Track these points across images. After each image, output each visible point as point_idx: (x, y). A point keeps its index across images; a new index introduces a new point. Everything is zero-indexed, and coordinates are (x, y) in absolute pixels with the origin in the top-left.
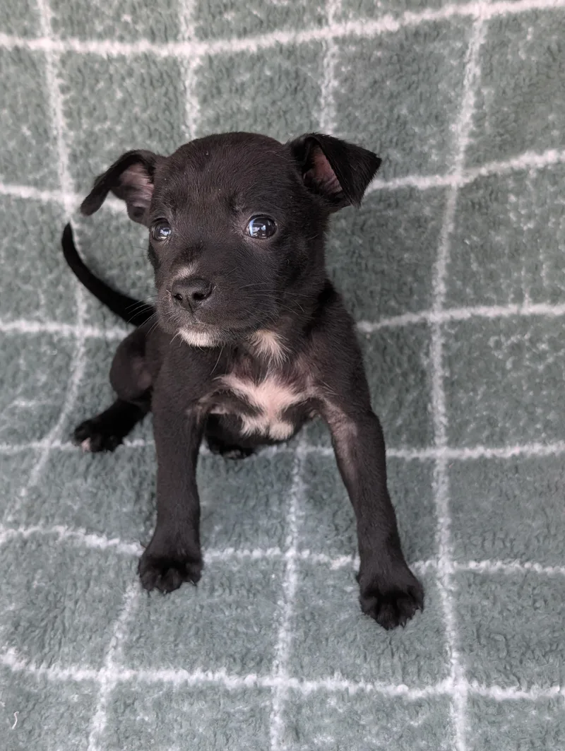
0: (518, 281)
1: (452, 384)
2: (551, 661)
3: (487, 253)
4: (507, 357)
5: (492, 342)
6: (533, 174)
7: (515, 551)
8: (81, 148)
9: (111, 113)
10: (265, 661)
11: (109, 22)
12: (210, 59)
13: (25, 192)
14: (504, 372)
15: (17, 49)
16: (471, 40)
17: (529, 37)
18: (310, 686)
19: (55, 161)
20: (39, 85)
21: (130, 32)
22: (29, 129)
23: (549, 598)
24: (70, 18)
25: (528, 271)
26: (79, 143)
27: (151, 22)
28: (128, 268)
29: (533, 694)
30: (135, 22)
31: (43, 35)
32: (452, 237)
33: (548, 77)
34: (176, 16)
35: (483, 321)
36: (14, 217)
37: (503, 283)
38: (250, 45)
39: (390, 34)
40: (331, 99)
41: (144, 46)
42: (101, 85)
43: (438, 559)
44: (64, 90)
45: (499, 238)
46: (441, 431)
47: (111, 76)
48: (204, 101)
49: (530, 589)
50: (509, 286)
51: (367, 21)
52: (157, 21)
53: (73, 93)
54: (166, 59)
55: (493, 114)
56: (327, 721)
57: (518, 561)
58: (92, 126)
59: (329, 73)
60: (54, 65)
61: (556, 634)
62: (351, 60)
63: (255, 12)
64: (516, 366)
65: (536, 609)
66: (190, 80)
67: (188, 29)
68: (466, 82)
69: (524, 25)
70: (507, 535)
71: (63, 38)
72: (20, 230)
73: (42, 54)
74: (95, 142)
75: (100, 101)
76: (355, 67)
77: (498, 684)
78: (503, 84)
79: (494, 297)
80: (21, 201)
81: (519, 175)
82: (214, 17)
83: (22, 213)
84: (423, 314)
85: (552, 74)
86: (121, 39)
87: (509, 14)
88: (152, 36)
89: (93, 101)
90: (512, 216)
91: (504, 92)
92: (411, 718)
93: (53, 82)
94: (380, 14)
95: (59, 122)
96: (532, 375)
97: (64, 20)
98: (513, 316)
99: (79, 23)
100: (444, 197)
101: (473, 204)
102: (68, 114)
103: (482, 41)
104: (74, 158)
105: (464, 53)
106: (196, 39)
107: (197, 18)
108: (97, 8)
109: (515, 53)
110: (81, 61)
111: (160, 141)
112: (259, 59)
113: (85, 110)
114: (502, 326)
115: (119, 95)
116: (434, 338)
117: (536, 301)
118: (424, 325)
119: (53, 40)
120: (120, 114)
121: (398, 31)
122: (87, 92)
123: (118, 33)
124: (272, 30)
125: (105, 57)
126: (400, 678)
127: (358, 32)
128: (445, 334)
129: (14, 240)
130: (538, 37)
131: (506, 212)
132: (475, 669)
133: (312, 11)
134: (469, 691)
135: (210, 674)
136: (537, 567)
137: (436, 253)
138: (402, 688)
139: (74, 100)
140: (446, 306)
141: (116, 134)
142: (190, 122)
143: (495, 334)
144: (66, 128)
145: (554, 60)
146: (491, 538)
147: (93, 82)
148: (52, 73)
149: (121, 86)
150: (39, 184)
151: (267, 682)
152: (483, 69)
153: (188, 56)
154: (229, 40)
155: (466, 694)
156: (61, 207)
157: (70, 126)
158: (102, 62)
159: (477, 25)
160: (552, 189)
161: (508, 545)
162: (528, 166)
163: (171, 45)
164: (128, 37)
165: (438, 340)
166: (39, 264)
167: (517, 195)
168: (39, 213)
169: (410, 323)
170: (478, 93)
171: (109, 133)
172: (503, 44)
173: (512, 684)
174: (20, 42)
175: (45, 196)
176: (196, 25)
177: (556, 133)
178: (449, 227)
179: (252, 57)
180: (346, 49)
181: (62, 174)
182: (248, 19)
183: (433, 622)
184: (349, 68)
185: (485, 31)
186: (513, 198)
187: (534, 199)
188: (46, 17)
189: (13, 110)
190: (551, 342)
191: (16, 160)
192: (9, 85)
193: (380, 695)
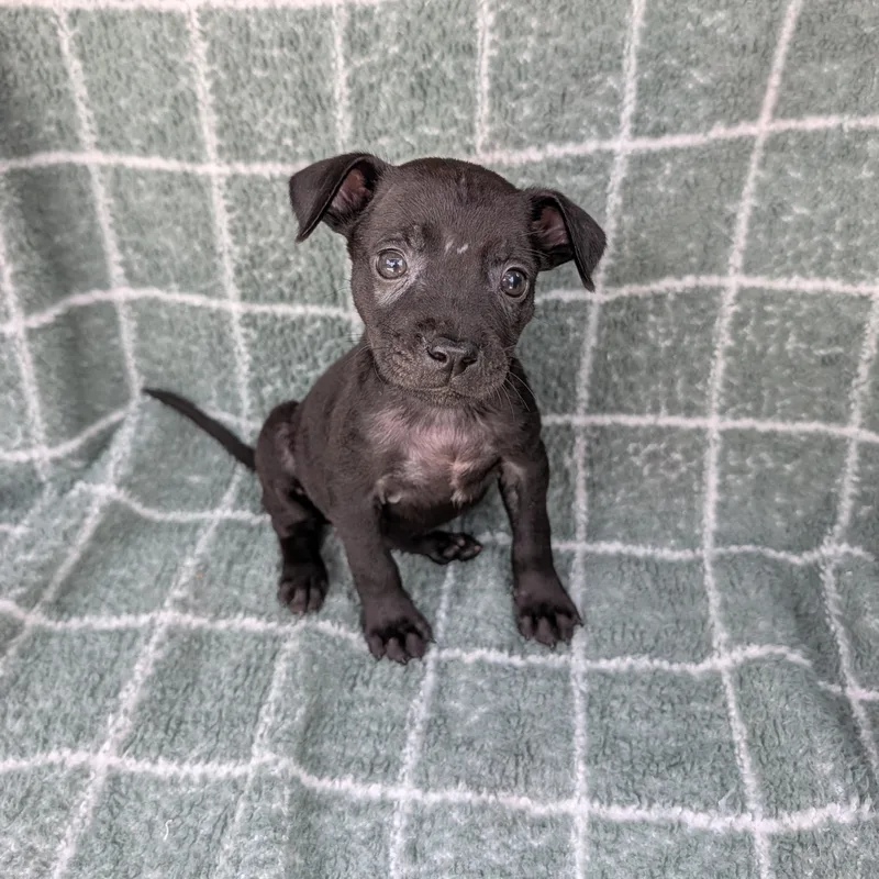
0: (656, 394)
1: (594, 485)
2: (674, 775)
3: (628, 366)
4: (644, 463)
5: (631, 447)
6: (671, 297)
7: (645, 644)
8: (247, 262)
9: (276, 228)
10: (392, 768)
11: (271, 146)
13: (197, 300)
14: (641, 478)
15: (186, 174)
16: (613, 173)
17: (667, 172)
18: (434, 798)
19: (222, 274)
20: (205, 206)
21: (291, 155)
22: (200, 244)
23: (676, 700)
24: (235, 145)
25: (665, 384)
26: (244, 257)
27: (311, 145)
28: (290, 363)
29: (654, 814)
30: (295, 145)
31: (209, 160)
32: (594, 350)
33: (687, 209)
34: (334, 141)
35: (622, 429)
36: (187, 323)
37: (642, 394)
39: (534, 164)
42: (266, 202)
43: (572, 654)
44: (230, 209)
45: (639, 353)
46: (582, 528)
47: (274, 195)
49: (658, 690)
50: (647, 397)
51: (513, 151)
52: (316, 144)
53: (239, 212)
55: (632, 240)
56: (447, 835)
57: (647, 656)
58: (257, 240)
60: (220, 188)
61: (680, 744)
63: (407, 139)
64: (653, 473)
65: (663, 712)
68: (608, 210)
69: (662, 160)
70: (637, 625)
71: (229, 162)
72: (194, 333)
73: (208, 178)
74: (261, 254)
75: (265, 217)
77: (618, 802)
78: (641, 213)
79: (632, 406)
80: (193, 309)
81: (659, 298)
83: (195, 319)
84: (567, 417)
85: (691, 206)
86: (283, 161)
87: (649, 151)
89: (257, 217)
90: (651, 334)
91: (643, 221)
92: (533, 837)
93: (219, 203)
94: (525, 146)
95: (224, 240)
96: (665, 483)
97: (228, 146)
98: (651, 426)
99: (244, 148)
100: (585, 310)
101: (616, 323)
102: (233, 232)
103: (624, 175)
104: (238, 271)
105: (606, 184)
108: (260, 134)
109: (654, 186)
110: (245, 184)
111: (321, 250)
113: (249, 226)
114: (640, 434)
116: (578, 440)
117: (671, 413)
118: (568, 427)
119: (219, 165)
120: (283, 227)
121: (541, 163)
122: (252, 210)
123: (280, 155)
125: (268, 177)
126: (523, 789)
128: (588, 438)
129: (189, 342)
130: (676, 172)
131: (645, 330)
132: (598, 786)
133: (461, 140)
134: (589, 812)
135: (337, 782)
136: (665, 665)
137: (579, 363)
138: (524, 801)
139: (240, 219)
140: (588, 412)
141: (280, 246)
143: (634, 441)
144: (231, 244)
145: (692, 193)
147: (256, 200)
148: (218, 195)
150: (208, 293)
151: (392, 793)
152: (624, 199)
155: (586, 816)
156: (229, 315)
157: (236, 242)
158: (266, 183)
159: (619, 159)
160: (688, 311)
161: (638, 637)
162: (667, 289)
164: (289, 159)
165: (581, 443)
166: (210, 364)
167: (657, 315)
168: (209, 320)
169: (554, 424)
170: (619, 220)
171: (273, 246)
172: (643, 178)
173: (633, 801)
174: (188, 167)
175: (214, 304)
177: (694, 260)
178: (591, 341)
181: (228, 286)
182: (401, 146)
183: (562, 722)
185: (626, 166)
186: (652, 318)
187: (672, 319)
188: (211, 144)
189: (186, 229)
190: (685, 452)
191: (190, 272)
192: (181, 205)
193: (502, 806)
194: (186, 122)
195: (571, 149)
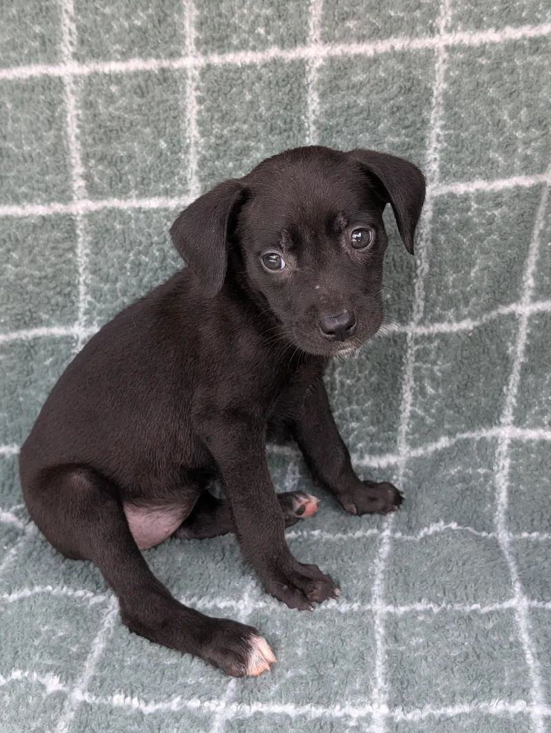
8: (212, 152)
9: (240, 115)
11: (245, 36)
12: (331, 60)
15: (163, 70)
19: (186, 168)
20: (178, 100)
21: (262, 42)
22: (166, 141)
24: (212, 37)
26: (209, 147)
27: (282, 31)
30: (267, 33)
31: (187, 55)
34: (306, 23)
36: (141, 231)
38: (368, 49)
40: (440, 99)
41: (274, 52)
42: (235, 90)
44: (200, 101)
47: (243, 82)
48: (323, 96)
51: (474, 33)
52: (288, 30)
53: (208, 103)
54: (293, 62)
58: (222, 129)
59: (439, 77)
60: (193, 79)
62: (459, 65)
63: (373, 21)
66: (313, 77)
67: (314, 33)
71: (205, 53)
72: (145, 242)
73: (184, 71)
74: (225, 143)
75: (231, 105)
76: (463, 71)
82: (337, 24)
83: (149, 226)
86: (254, 49)
88: (282, 43)
89: (225, 107)
93: (191, 95)
94: (485, 27)
95: (192, 132)
97: (206, 38)
99: (219, 39)
102: (200, 123)
104: (202, 163)
106: (321, 43)
107: (323, 25)
108: (236, 25)
110: (218, 73)
112: (375, 60)
113: (217, 116)
115: (248, 97)
119: (196, 57)
120: (248, 114)
122: (221, 99)
123: (251, 44)
124: (388, 37)
125: (240, 65)
127: (466, 42)
129: (140, 252)
133: (425, 22)
139: (208, 110)
141: (242, 133)
142: (310, 114)
144: (198, 135)
146: (539, 518)
147: (227, 89)
148: (191, 86)
149: (250, 90)
153: (313, 56)
154: (350, 43)
157: (202, 134)
158: (237, 70)
163: (299, 49)
164: (260, 47)
174: (166, 64)
175: (173, 203)
176: (321, 30)
179: (369, 60)
180: (455, 57)
181: (190, 179)
182: (367, 27)
184: (457, 73)
188: (190, 37)
189: (155, 127)
194: (169, 19)
195: (528, 31)
